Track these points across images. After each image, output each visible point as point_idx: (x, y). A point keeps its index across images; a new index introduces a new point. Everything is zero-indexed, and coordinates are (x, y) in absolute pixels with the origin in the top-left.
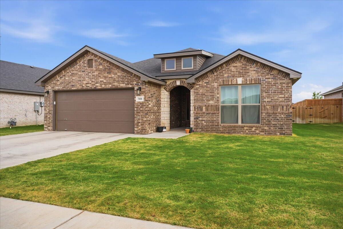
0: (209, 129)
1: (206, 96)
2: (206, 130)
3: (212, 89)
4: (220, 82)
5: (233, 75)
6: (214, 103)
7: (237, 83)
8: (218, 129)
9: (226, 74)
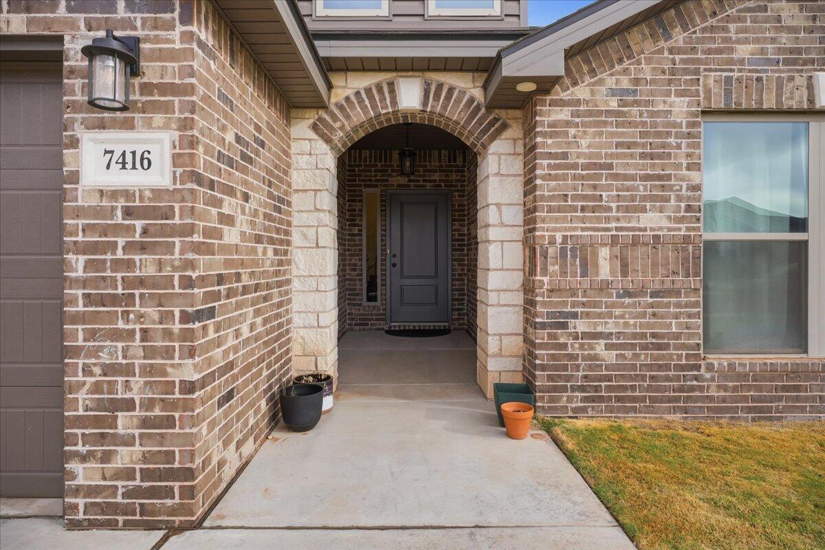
0: (633, 388)
1: (616, 177)
2: (619, 399)
3: (658, 135)
4: (708, 91)
5: (791, 51)
6: (665, 223)
7: (811, 100)
8: (692, 389)
9: (746, 41)
